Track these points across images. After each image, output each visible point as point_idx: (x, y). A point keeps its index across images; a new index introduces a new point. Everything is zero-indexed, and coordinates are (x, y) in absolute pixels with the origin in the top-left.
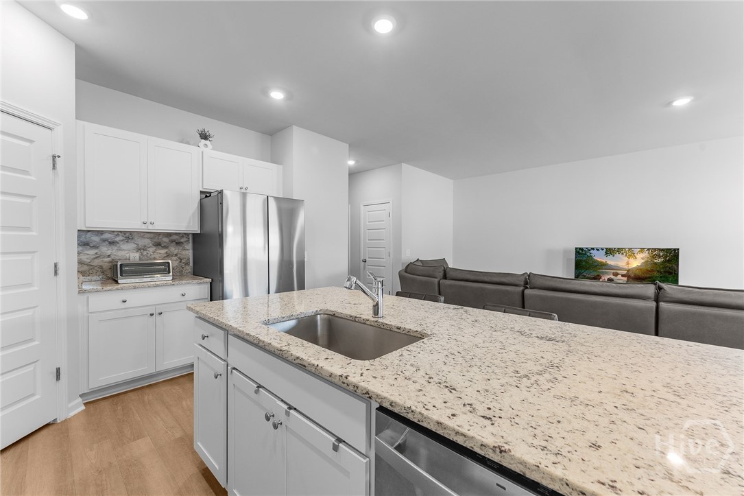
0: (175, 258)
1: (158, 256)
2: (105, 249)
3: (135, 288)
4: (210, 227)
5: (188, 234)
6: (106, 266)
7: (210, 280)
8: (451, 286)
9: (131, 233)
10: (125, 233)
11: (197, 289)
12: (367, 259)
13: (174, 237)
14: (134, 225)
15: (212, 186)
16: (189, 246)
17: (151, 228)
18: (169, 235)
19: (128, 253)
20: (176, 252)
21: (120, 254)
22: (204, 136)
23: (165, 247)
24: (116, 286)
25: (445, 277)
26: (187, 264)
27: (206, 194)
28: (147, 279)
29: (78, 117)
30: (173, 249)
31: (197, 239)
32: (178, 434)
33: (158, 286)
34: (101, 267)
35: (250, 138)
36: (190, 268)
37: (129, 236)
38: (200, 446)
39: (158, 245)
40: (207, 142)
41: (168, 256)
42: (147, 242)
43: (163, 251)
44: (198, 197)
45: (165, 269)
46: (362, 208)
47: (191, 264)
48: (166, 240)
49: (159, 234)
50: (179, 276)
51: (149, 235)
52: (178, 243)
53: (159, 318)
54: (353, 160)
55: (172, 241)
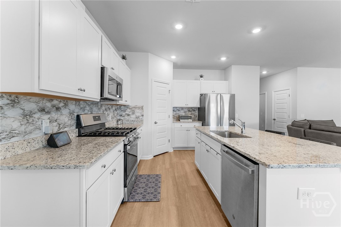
0: (193, 115)
1: (189, 114)
2: (177, 112)
3: (184, 122)
4: (202, 106)
5: (197, 108)
6: (178, 116)
7: (202, 122)
8: (312, 133)
9: (183, 108)
10: (181, 107)
11: (198, 124)
12: (276, 119)
13: (193, 109)
14: (184, 106)
15: (203, 92)
16: (197, 111)
17: (187, 106)
18: (192, 108)
19: (182, 113)
20: (193, 113)
21: (180, 113)
22: (201, 77)
23: (191, 112)
24: (180, 122)
25: (310, 128)
26: (196, 117)
27: (201, 95)
28: (186, 120)
29: (173, 79)
30: (193, 112)
31: (199, 109)
32: (192, 161)
33: (189, 122)
34: (176, 117)
35: (217, 72)
36: (197, 118)
37: (182, 108)
38: (196, 162)
39: (189, 111)
40: (202, 78)
41: (191, 114)
42: (186, 110)
43: (190, 113)
44: (199, 96)
45: (190, 118)
46: (273, 93)
47: (197, 117)
48: (191, 109)
49: (189, 108)
50: (194, 120)
51: (187, 108)
52: (194, 111)
53: (189, 131)
54: (265, 71)
55: (193, 110)
